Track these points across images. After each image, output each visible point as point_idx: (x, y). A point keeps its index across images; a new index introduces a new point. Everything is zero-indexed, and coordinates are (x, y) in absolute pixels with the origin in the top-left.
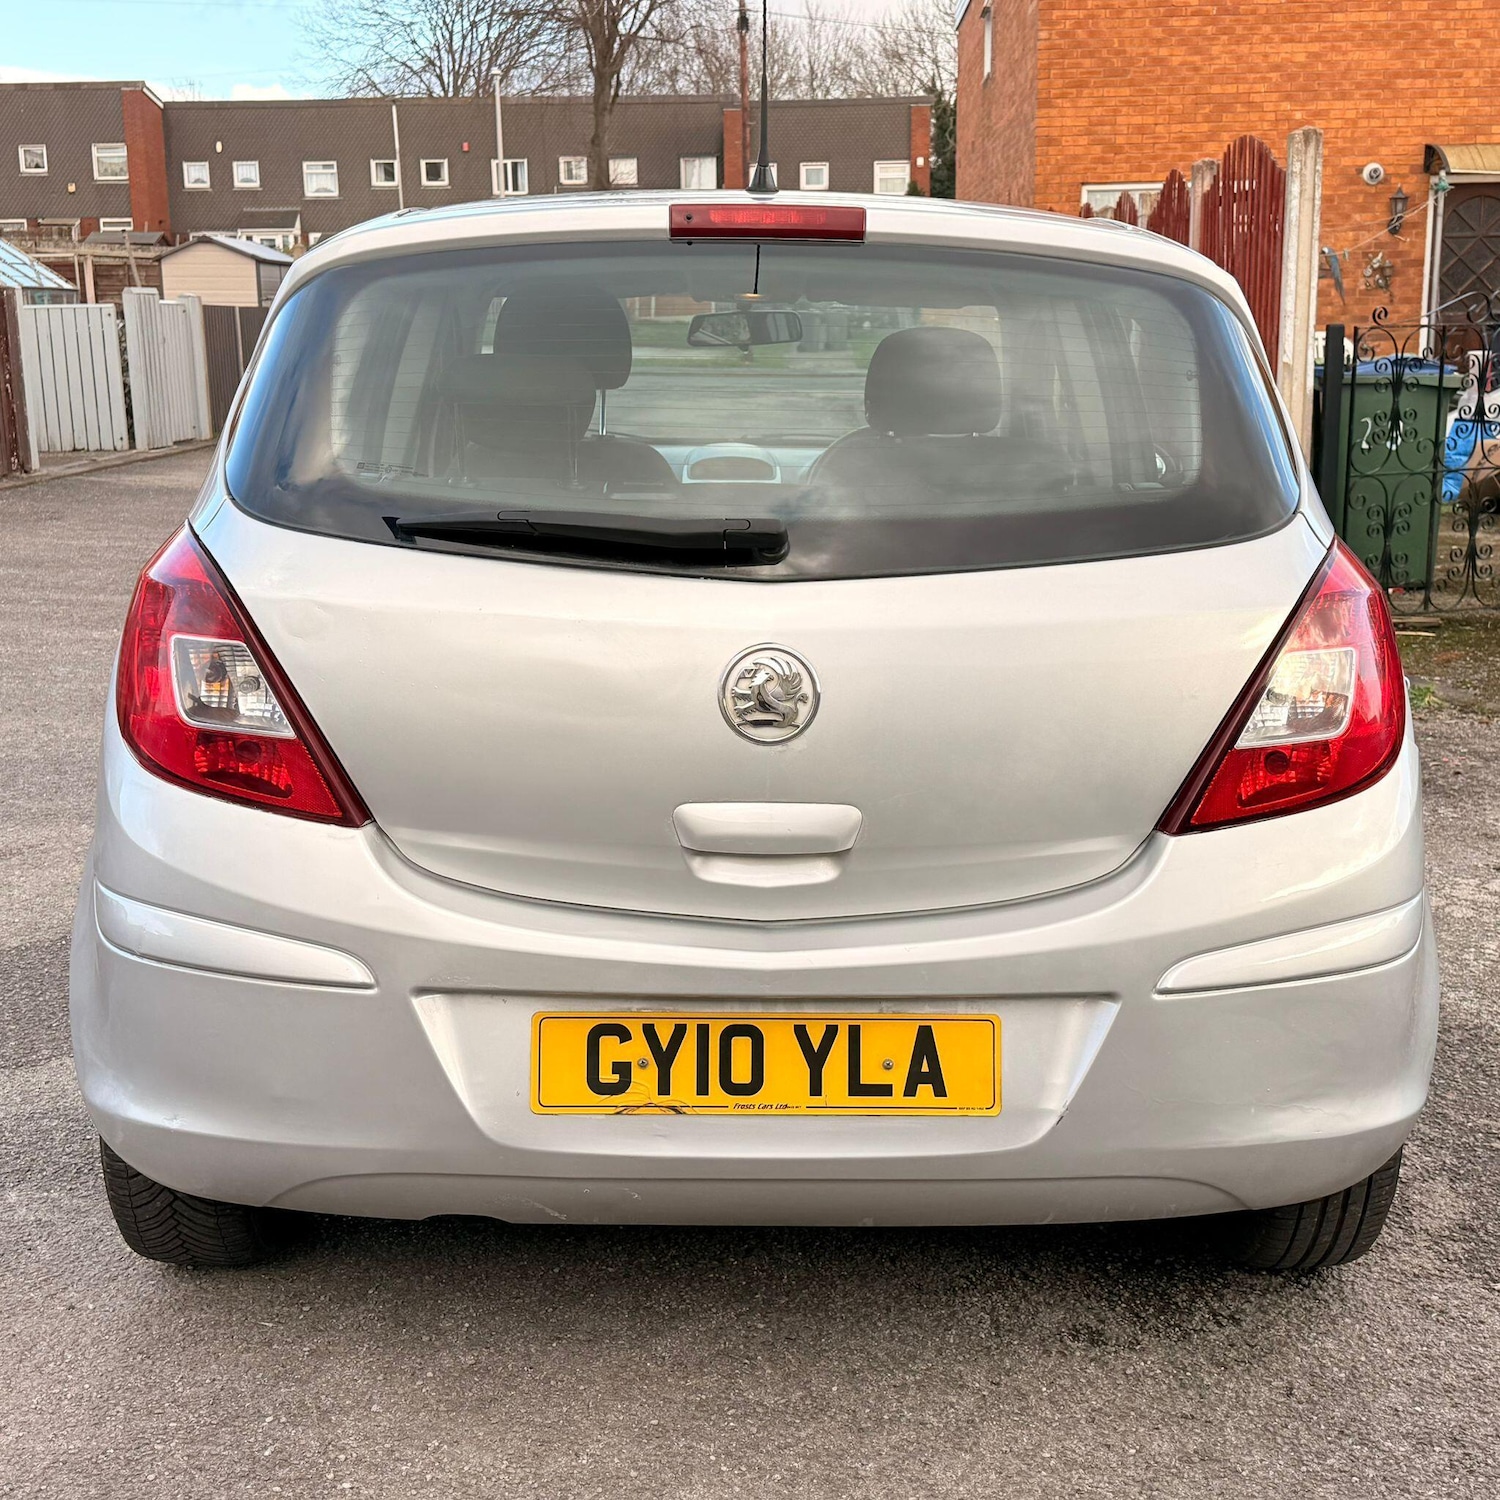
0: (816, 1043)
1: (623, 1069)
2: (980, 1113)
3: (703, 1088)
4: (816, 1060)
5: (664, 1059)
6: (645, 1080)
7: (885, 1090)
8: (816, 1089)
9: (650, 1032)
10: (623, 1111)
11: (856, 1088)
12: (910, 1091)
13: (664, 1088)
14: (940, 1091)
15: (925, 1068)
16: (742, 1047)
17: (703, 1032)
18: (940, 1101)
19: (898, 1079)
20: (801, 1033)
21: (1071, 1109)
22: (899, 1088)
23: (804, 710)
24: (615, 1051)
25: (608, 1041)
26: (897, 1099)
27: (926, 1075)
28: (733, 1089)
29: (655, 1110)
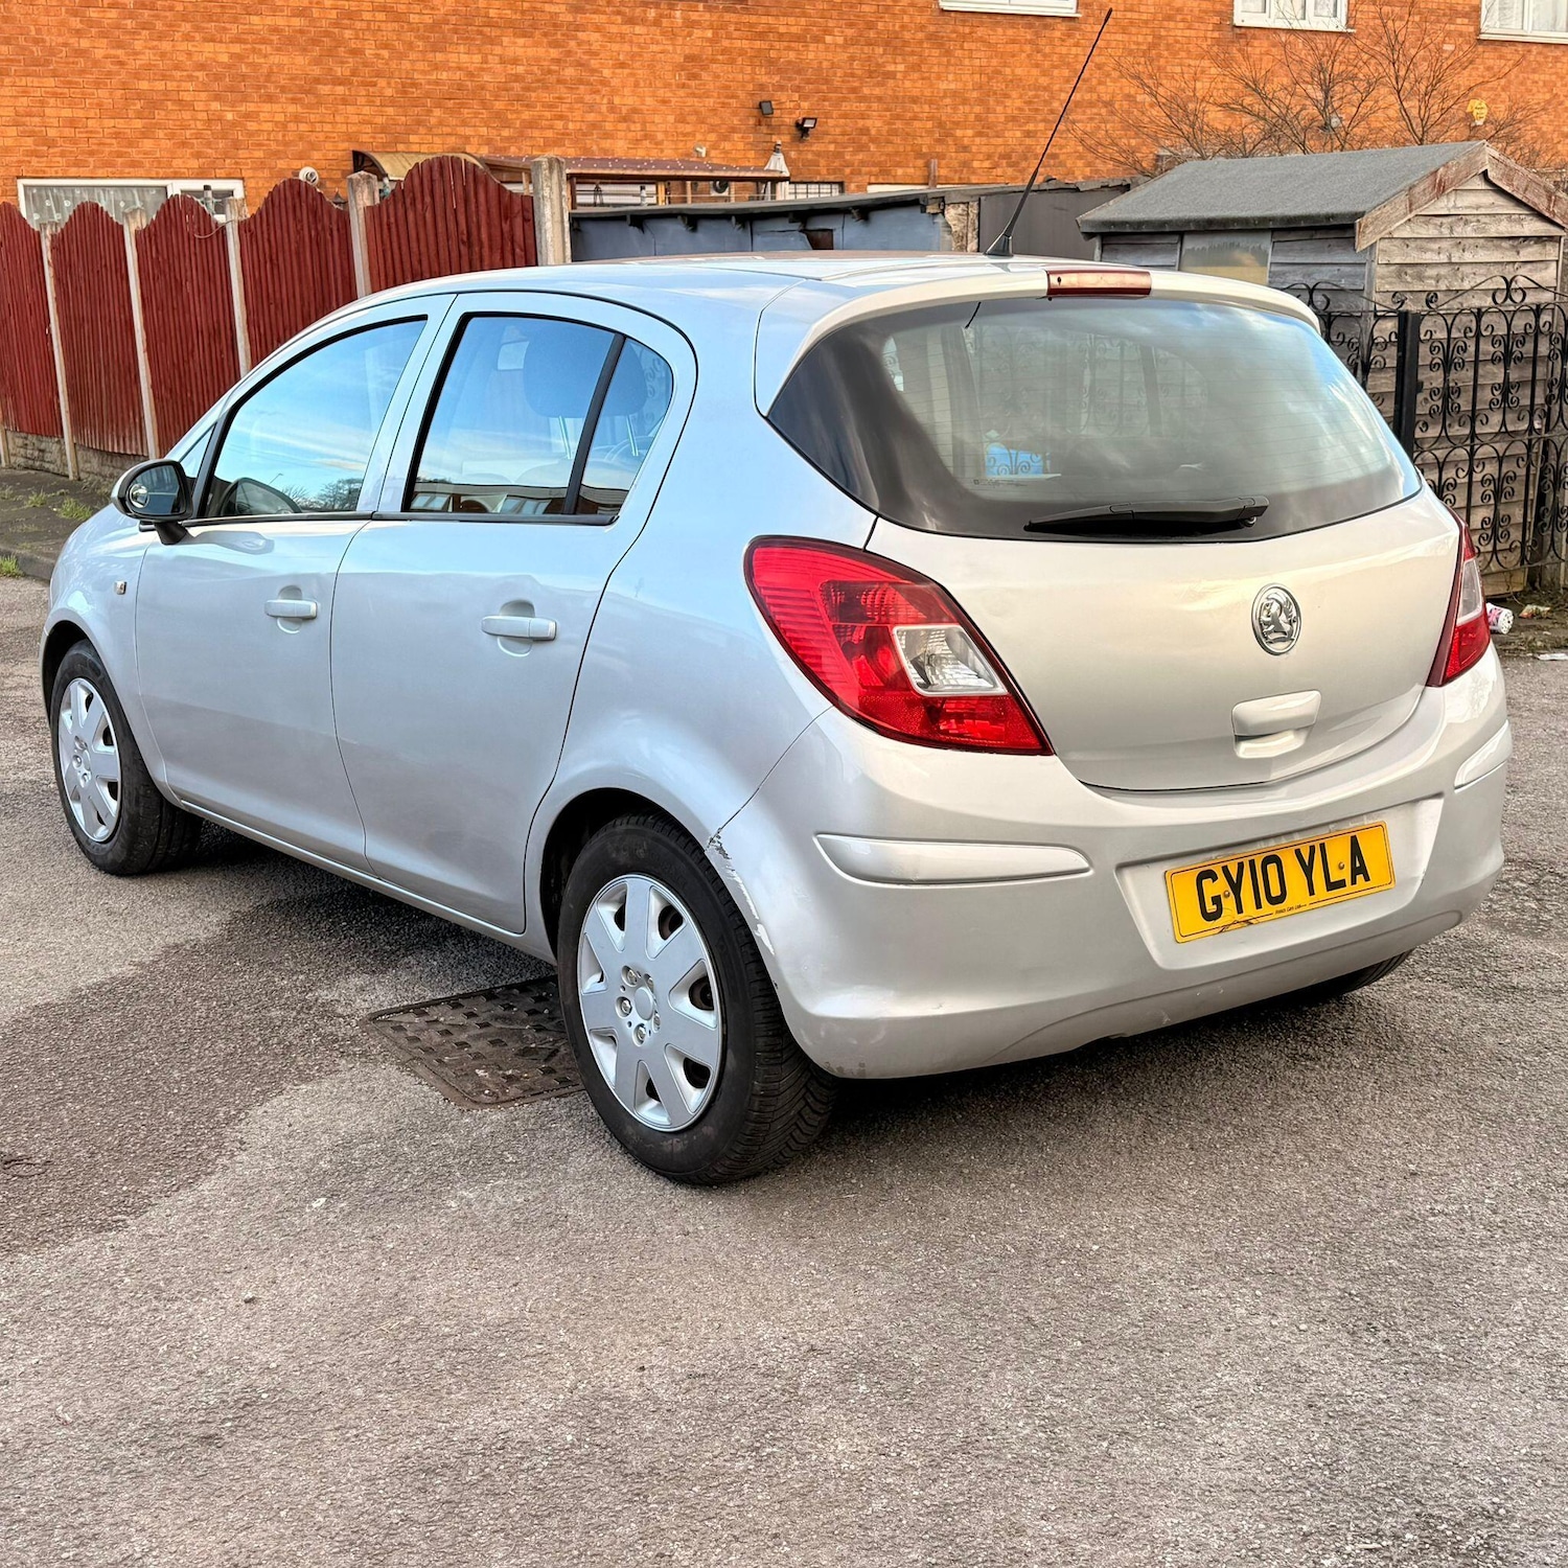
0: (1307, 860)
1: (1217, 900)
2: (1386, 887)
3: (1259, 906)
4: (1308, 870)
5: (1236, 887)
6: (1229, 904)
7: (1341, 884)
8: (1312, 893)
9: (1225, 870)
10: (1223, 929)
11: (1331, 886)
12: (1354, 882)
13: (1240, 910)
14: (1367, 879)
15: (1358, 864)
16: (1272, 868)
17: (1252, 863)
18: (1368, 884)
19: (1346, 875)
20: (1298, 853)
21: (1426, 873)
22: (1348, 881)
24: (1211, 888)
25: (1206, 883)
26: (1349, 888)
27: (1359, 869)
28: (1273, 901)
29: (1238, 925)
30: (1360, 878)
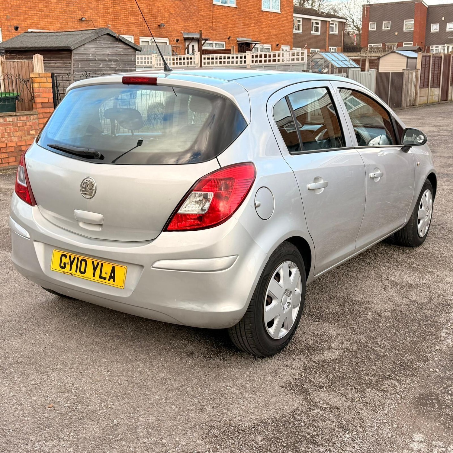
0: (95, 265)
1: (65, 264)
2: (119, 287)
3: (76, 271)
4: (95, 269)
5: (72, 263)
6: (68, 267)
7: (105, 279)
8: (94, 276)
9: (70, 257)
10: (64, 273)
11: (101, 277)
12: (109, 280)
13: (71, 270)
14: (114, 281)
15: (112, 275)
16: (83, 263)
17: (78, 259)
18: (114, 283)
19: (108, 277)
20: (93, 262)
21: (135, 290)
22: (108, 279)
23: (94, 192)
24: (64, 260)
25: (64, 258)
26: (107, 281)
27: (112, 277)
28: (81, 272)
29: (69, 274)
30: (112, 280)
